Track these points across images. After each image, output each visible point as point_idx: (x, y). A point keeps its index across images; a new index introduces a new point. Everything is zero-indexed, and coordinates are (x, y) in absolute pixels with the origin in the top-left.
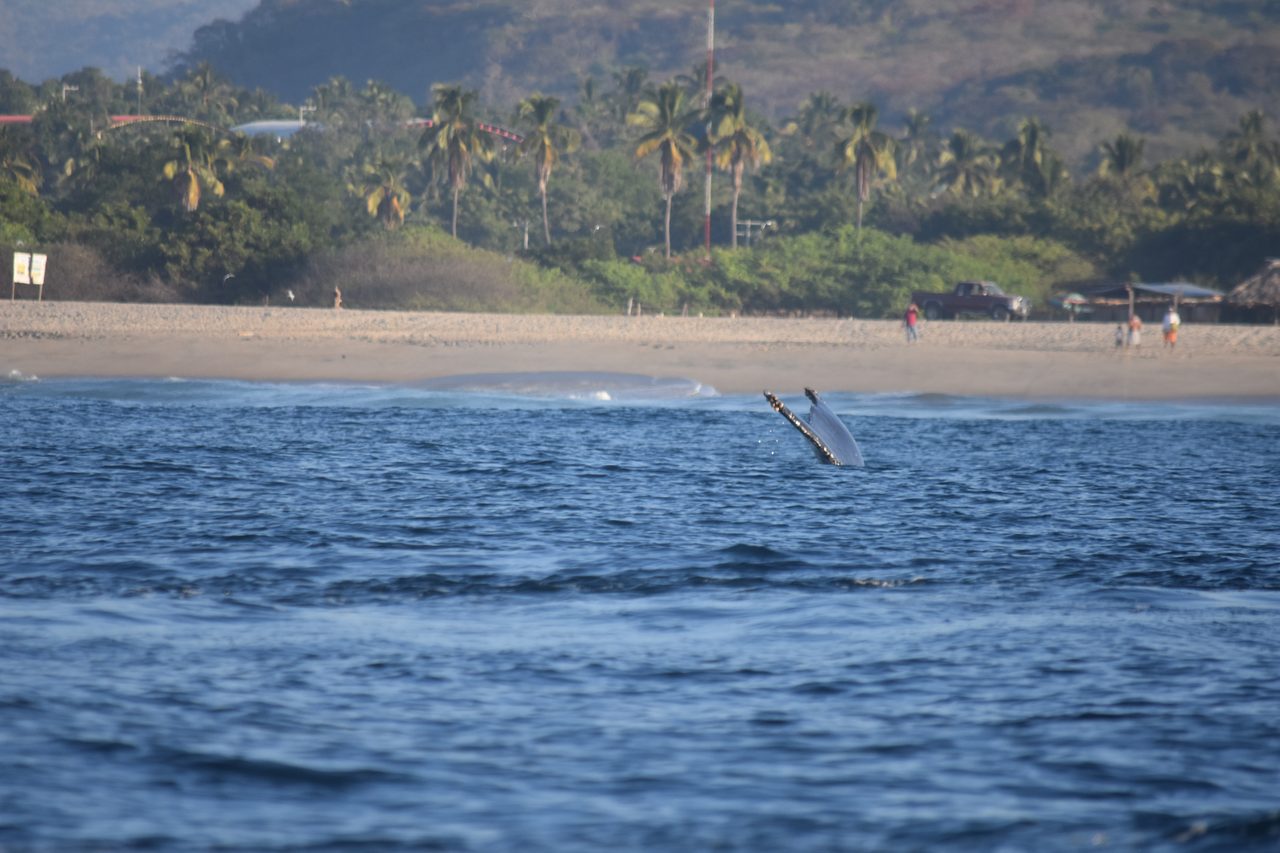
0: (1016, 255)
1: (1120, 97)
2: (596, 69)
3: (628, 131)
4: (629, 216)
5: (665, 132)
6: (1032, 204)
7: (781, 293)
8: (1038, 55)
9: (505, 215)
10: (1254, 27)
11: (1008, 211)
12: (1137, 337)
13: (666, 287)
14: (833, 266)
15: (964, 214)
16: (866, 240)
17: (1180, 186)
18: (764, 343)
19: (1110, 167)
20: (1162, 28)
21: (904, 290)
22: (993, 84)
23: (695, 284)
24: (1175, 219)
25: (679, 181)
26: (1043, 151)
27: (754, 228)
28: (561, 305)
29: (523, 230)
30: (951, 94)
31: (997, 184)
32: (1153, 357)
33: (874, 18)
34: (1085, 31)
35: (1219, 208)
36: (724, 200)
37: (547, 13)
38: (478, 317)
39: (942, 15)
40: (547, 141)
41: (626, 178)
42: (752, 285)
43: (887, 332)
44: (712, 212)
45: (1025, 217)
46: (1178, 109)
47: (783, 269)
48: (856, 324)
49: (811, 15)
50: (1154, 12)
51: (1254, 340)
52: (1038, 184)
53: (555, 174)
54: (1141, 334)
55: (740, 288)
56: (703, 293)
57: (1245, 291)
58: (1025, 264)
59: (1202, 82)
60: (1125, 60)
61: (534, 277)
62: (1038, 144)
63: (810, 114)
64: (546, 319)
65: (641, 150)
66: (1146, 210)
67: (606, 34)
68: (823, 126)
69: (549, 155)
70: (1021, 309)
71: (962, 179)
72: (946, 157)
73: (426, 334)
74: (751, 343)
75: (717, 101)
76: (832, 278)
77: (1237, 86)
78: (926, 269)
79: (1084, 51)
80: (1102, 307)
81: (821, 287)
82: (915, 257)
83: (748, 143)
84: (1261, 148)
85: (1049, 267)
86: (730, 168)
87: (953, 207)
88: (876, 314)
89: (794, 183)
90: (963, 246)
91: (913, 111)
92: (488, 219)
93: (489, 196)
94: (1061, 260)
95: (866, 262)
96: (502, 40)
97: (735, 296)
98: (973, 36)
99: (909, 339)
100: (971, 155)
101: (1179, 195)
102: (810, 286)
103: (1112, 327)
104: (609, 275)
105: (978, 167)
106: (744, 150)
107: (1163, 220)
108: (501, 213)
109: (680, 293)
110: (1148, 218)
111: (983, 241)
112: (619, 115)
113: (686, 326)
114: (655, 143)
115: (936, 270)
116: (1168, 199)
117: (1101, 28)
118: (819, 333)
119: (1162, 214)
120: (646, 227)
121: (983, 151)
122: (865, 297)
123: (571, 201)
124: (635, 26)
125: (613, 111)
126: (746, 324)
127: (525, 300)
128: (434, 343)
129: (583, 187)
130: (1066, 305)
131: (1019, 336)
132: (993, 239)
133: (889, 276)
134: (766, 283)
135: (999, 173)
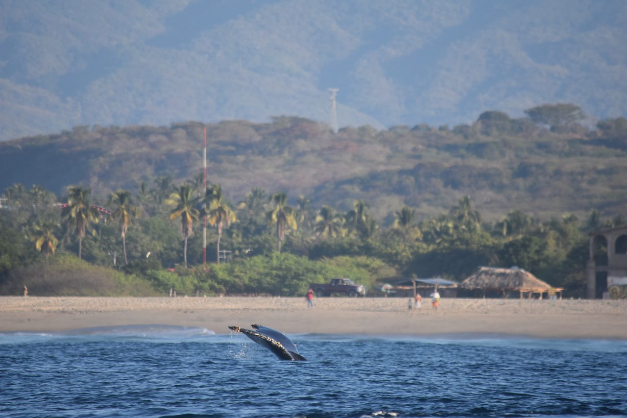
0: (358, 265)
1: (400, 190)
2: (144, 178)
3: (163, 208)
4: (165, 249)
5: (183, 208)
6: (363, 241)
7: (245, 285)
8: (360, 170)
9: (104, 249)
10: (462, 157)
11: (351, 244)
12: (419, 304)
13: (188, 283)
14: (270, 271)
15: (329, 246)
16: (286, 259)
17: (433, 232)
18: (238, 309)
19: (399, 223)
20: (419, 157)
21: (304, 283)
22: (339, 184)
23: (202, 281)
24: (431, 248)
25: (191, 232)
26: (366, 216)
27: (227, 254)
28: (136, 292)
29: (113, 256)
30: (318, 189)
31: (344, 232)
32: (427, 314)
33: (280, 153)
34: (382, 158)
35: (452, 242)
36: (212, 240)
37: (121, 151)
38: (96, 299)
39: (313, 151)
40: (125, 213)
41: (163, 230)
42: (230, 281)
43: (298, 303)
44: (207, 247)
45: (359, 247)
46: (428, 196)
47: (246, 273)
48: (283, 299)
49: (250, 151)
50: (414, 149)
51: (475, 306)
52: (364, 233)
53: (129, 229)
54: (421, 303)
55: (224, 282)
56: (206, 285)
57: (469, 282)
58: (363, 270)
59: (438, 183)
60: (401, 172)
61: (123, 279)
62: (363, 212)
63: (252, 199)
64: (129, 299)
65: (172, 216)
66: (417, 244)
67: (149, 161)
68: (258, 205)
69: (126, 219)
70: (362, 291)
71: (327, 229)
72: (319, 218)
73: (70, 308)
74: (232, 310)
75: (209, 192)
76: (269, 277)
77: (455, 185)
78: (315, 272)
79: (382, 168)
80: (401, 290)
81: (264, 281)
82: (310, 267)
83: (224, 212)
84: (469, 214)
85: (374, 271)
86: (216, 225)
87: (324, 243)
88: (291, 294)
89: (246, 232)
90: (333, 261)
91: (302, 197)
92: (96, 251)
93: (95, 240)
94: (380, 267)
95: (286, 269)
96: (98, 164)
97: (222, 286)
98: (328, 161)
99: (309, 306)
100: (331, 218)
101: (432, 237)
102: (259, 282)
104: (160, 277)
105: (335, 224)
106: (223, 216)
107: (426, 248)
108: (102, 249)
109: (195, 286)
110: (418, 248)
111: (342, 259)
112: (158, 200)
113: (200, 301)
114: (179, 213)
115: (320, 273)
116: (427, 238)
117: (389, 157)
118: (265, 304)
119: (425, 246)
120: (174, 254)
121: (337, 216)
122: (286, 286)
123: (137, 242)
124: (164, 157)
125: (155, 198)
126: (229, 300)
127: (119, 290)
128: (75, 312)
129: (143, 235)
130: (383, 290)
131: (362, 305)
132: (347, 258)
133: (297, 276)
134: (237, 280)
135: (345, 226)
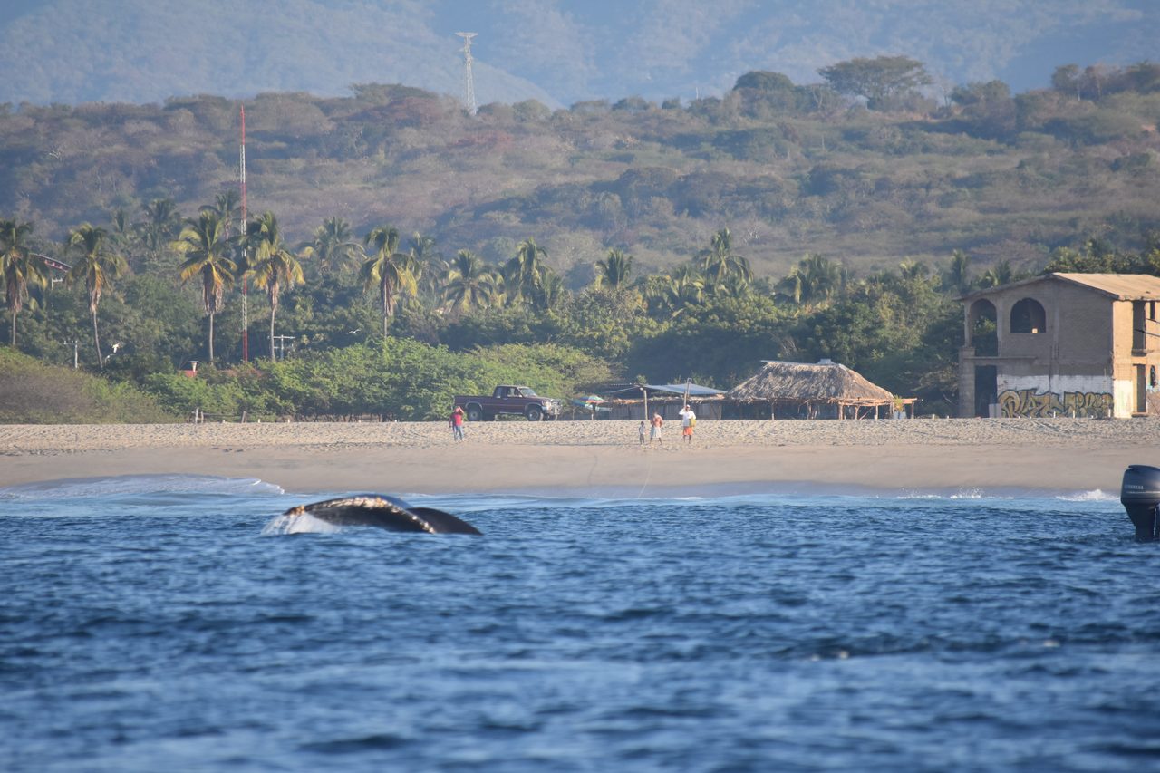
0: (541, 361)
1: (594, 221)
2: (117, 202)
3: (158, 257)
4: (170, 334)
5: (205, 257)
6: (539, 316)
7: (331, 399)
8: (518, 184)
9: (55, 335)
10: (707, 157)
11: (517, 323)
12: (659, 431)
13: (226, 397)
14: (378, 374)
15: (478, 326)
16: (407, 350)
17: (666, 297)
18: (325, 445)
19: (603, 281)
20: (628, 159)
21: (443, 394)
22: (481, 209)
23: (253, 394)
24: (665, 326)
25: (219, 306)
26: (540, 269)
27: (287, 342)
28: (131, 415)
29: (73, 347)
30: (444, 219)
31: (500, 299)
32: (674, 449)
33: (370, 153)
34: (559, 161)
35: (704, 316)
36: (260, 317)
37: (71, 153)
38: (58, 428)
39: (431, 150)
40: (97, 268)
41: (164, 299)
42: (305, 393)
43: (438, 432)
44: (248, 327)
45: (532, 327)
46: (645, 231)
47: (333, 378)
48: (407, 425)
49: (314, 151)
50: (619, 145)
51: (760, 433)
52: (540, 300)
53: (104, 297)
55: (293, 395)
56: (260, 401)
57: (744, 390)
58: (549, 369)
59: (664, 207)
60: (597, 187)
61: (105, 390)
62: (535, 263)
63: (325, 239)
64: (120, 427)
65: (185, 274)
66: (639, 319)
67: (126, 170)
68: (336, 250)
69: (99, 280)
70: (553, 410)
71: (468, 293)
72: (454, 275)
73: (11, 445)
74: (313, 445)
75: (254, 228)
76: (378, 385)
77: (696, 210)
78: (461, 375)
79: (559, 179)
80: (620, 406)
81: (368, 393)
82: (451, 365)
83: (283, 265)
84: (729, 262)
85: (570, 371)
86: (267, 287)
87: (468, 320)
88: (418, 417)
89: (319, 299)
90: (493, 354)
91: (418, 235)
92: (39, 339)
93: (38, 318)
94: (581, 365)
95: (407, 370)
96: (30, 177)
97: (289, 403)
98: (460, 167)
99: (455, 438)
100: (474, 275)
101: (665, 305)
102: (357, 393)
103: (635, 423)
104: (174, 388)
105: (486, 284)
106: (280, 271)
107: (655, 328)
108: (50, 333)
109: (239, 401)
110: (642, 327)
111: (511, 350)
112: (149, 243)
113: (251, 431)
114: (197, 267)
115: (470, 377)
116: (655, 309)
117: (573, 159)
118: (373, 434)
119: (653, 323)
120: (187, 344)
121: (486, 269)
122: (407, 402)
123: (117, 321)
124: (153, 163)
125: (145, 238)
126: (305, 428)
127: (98, 411)
128: (20, 453)
129: (128, 309)
130: (588, 405)
131: (553, 434)
132: (520, 347)
133: (428, 383)
134: (317, 390)
135: (501, 289)
